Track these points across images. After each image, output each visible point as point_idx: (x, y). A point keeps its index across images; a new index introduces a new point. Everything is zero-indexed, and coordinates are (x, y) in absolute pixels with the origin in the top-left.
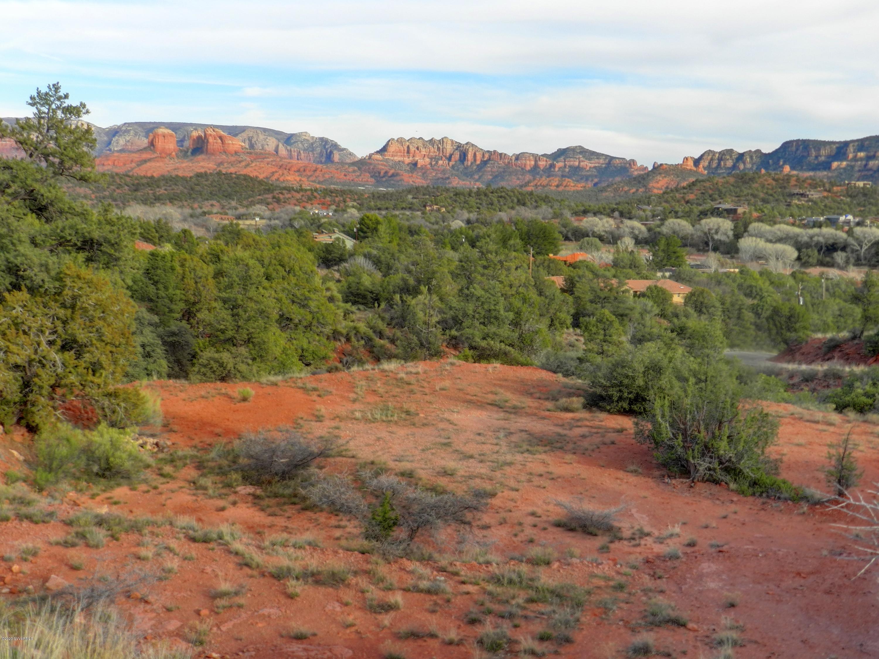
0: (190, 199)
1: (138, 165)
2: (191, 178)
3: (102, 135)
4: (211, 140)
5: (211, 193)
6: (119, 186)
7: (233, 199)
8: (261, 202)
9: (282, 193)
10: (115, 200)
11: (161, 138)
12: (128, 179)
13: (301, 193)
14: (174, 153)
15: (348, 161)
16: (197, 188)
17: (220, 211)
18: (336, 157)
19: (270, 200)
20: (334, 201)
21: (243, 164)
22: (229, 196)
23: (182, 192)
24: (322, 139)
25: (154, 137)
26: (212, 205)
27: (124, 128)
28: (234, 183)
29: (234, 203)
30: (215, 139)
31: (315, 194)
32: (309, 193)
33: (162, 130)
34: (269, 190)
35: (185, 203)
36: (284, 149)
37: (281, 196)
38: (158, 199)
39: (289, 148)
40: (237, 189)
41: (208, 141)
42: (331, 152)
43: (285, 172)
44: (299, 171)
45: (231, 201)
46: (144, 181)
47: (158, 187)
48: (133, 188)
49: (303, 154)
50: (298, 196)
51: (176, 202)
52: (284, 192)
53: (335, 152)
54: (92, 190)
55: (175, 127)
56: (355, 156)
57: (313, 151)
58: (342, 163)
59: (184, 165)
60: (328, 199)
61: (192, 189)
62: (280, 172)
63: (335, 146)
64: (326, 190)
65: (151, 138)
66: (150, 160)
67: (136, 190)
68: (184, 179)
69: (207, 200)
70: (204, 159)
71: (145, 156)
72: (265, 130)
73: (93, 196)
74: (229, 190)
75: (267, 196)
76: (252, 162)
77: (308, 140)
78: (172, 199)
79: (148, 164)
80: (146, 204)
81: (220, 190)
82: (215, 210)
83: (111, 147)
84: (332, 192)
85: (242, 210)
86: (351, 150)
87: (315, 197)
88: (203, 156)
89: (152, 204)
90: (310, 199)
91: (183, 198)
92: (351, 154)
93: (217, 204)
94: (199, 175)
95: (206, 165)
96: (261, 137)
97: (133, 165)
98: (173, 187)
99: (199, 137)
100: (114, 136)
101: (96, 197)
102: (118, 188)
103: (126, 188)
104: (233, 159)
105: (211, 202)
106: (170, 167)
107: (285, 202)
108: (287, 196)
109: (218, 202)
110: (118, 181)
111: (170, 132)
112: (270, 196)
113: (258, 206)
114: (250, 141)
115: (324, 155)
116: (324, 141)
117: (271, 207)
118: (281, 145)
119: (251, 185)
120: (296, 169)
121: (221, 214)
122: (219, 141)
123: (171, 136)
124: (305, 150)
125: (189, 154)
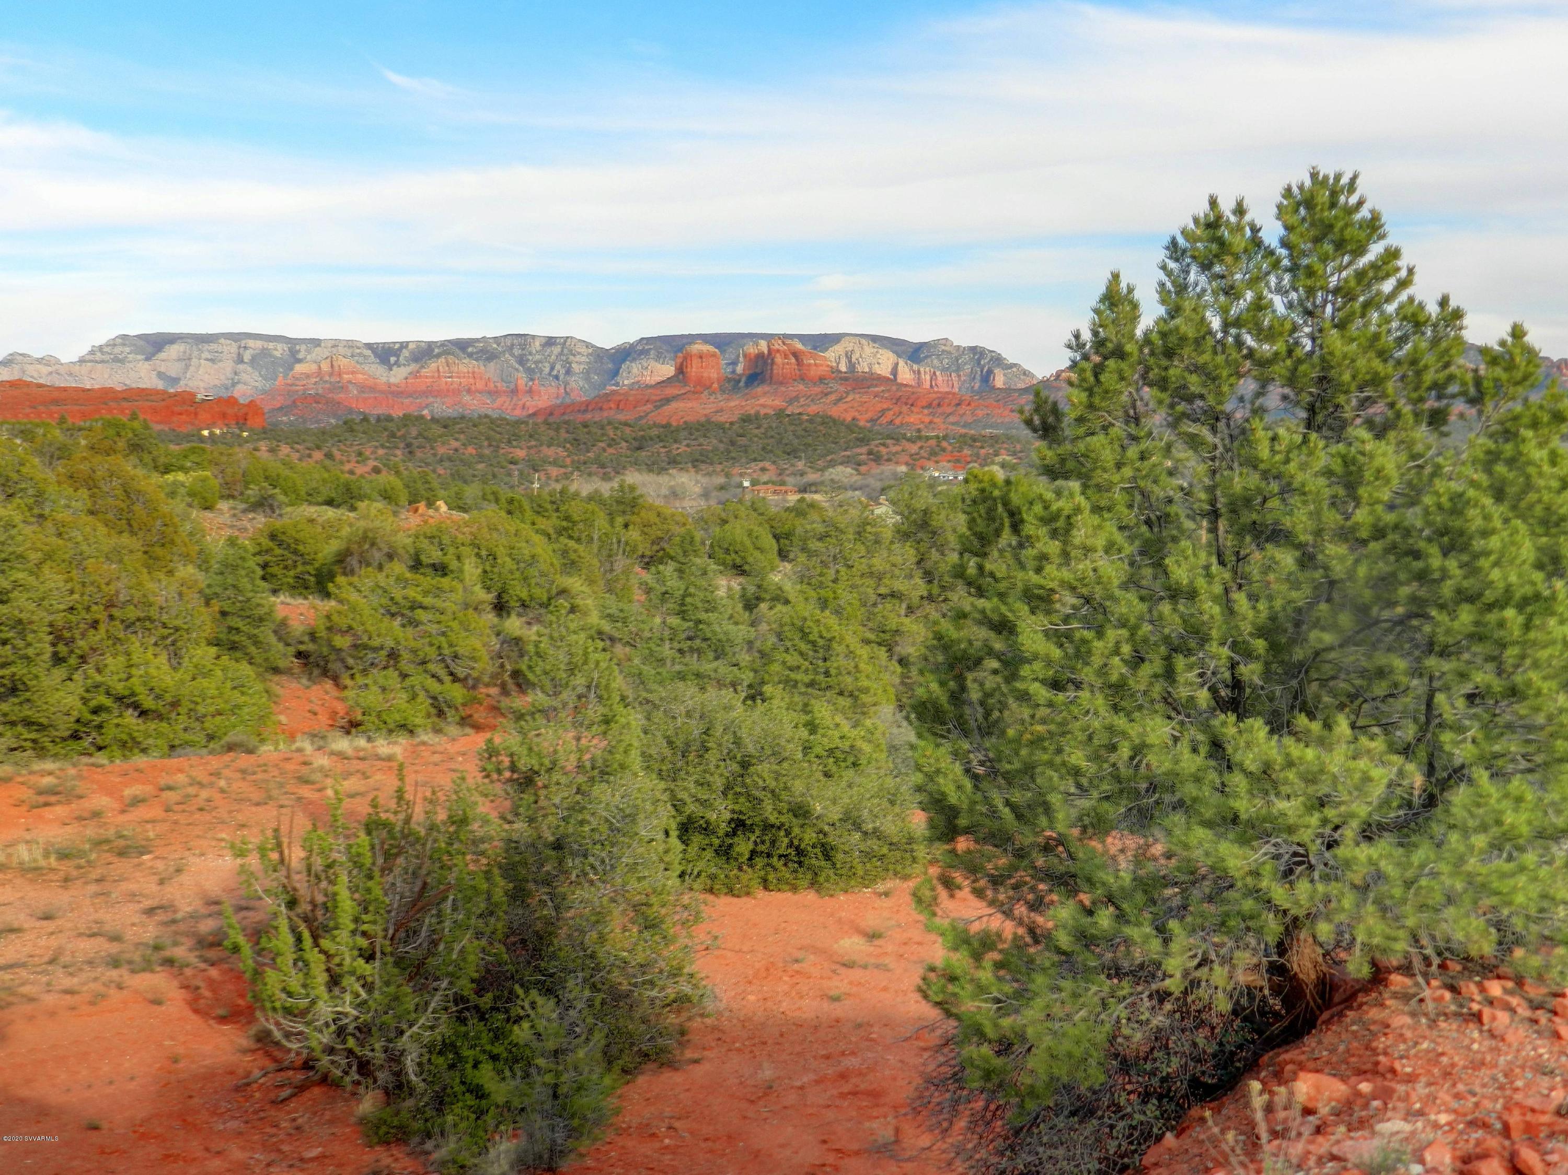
0: (727, 460)
1: (657, 407)
2: (732, 423)
3: (605, 359)
4: (779, 359)
5: (764, 449)
6: (612, 443)
7: (799, 458)
8: (846, 462)
9: (884, 445)
10: (603, 466)
11: (696, 362)
12: (628, 430)
13: (919, 444)
14: (715, 385)
15: (1021, 385)
16: (742, 441)
17: (774, 478)
18: (999, 380)
19: (864, 457)
20: (977, 456)
21: (833, 397)
22: (792, 453)
23: (716, 449)
24: (973, 349)
25: (685, 358)
26: (763, 470)
27: (640, 348)
28: (805, 430)
29: (800, 465)
30: (786, 357)
31: (944, 444)
32: (933, 442)
33: (698, 347)
34: (861, 440)
35: (719, 468)
36: (907, 369)
37: (883, 450)
38: (674, 462)
39: (915, 367)
40: (809, 440)
41: (773, 363)
42: (990, 372)
43: (905, 409)
44: (929, 405)
45: (794, 461)
46: (655, 432)
47: (676, 441)
48: (636, 444)
49: (940, 378)
50: (914, 448)
51: (703, 466)
52: (889, 442)
53: (996, 371)
54: (568, 450)
55: (722, 341)
56: (1033, 376)
57: (958, 370)
58: (1008, 391)
59: (732, 404)
60: (967, 451)
61: (733, 443)
62: (896, 409)
63: (998, 360)
64: (964, 436)
65: (679, 361)
66: (675, 398)
67: (639, 448)
68: (720, 426)
69: (755, 460)
70: (765, 393)
71: (670, 391)
72: (874, 339)
73: (568, 460)
74: (796, 442)
75: (858, 450)
76: (847, 393)
77: (949, 353)
78: (697, 461)
79: (674, 405)
80: (650, 470)
81: (779, 442)
82: (765, 478)
83: (618, 379)
84: (975, 440)
85: (812, 477)
86: (1026, 366)
87: (944, 450)
88: (765, 388)
89: (662, 471)
90: (933, 453)
91: (716, 459)
92: (1026, 373)
93: (772, 467)
94: (746, 419)
95: (769, 402)
96: (869, 349)
97: (649, 406)
98: (701, 440)
99: (760, 356)
100: (624, 361)
101: (573, 462)
102: (610, 446)
103: (624, 444)
104: (817, 389)
105: (761, 464)
106: (709, 409)
107: (889, 460)
108: (894, 449)
109: (774, 462)
110: (611, 433)
111: (711, 348)
112: (864, 450)
113: (840, 468)
114: (849, 358)
115: (978, 377)
116: (977, 353)
117: (863, 468)
118: (901, 363)
119: (834, 432)
120: (924, 403)
121: (773, 483)
122: (793, 360)
123: (714, 355)
124: (944, 370)
125: (742, 384)
